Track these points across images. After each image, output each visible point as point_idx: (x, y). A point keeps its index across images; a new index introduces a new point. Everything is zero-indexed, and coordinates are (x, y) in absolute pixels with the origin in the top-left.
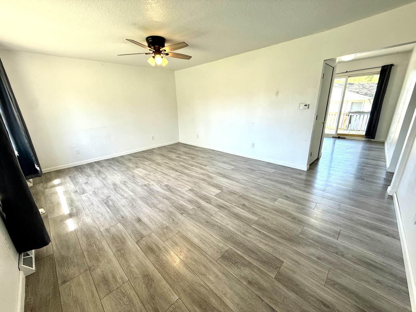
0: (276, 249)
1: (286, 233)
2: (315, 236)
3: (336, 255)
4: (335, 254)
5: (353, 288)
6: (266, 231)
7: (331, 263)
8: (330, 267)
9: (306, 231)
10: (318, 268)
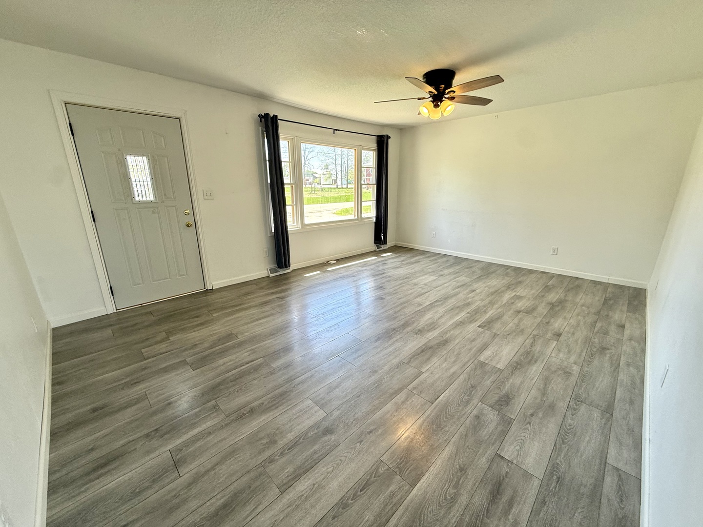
0: (213, 369)
1: (228, 388)
2: (199, 421)
3: (155, 428)
4: (158, 426)
5: (119, 416)
6: (244, 369)
7: (155, 413)
8: (153, 409)
9: (215, 414)
10: (163, 396)
